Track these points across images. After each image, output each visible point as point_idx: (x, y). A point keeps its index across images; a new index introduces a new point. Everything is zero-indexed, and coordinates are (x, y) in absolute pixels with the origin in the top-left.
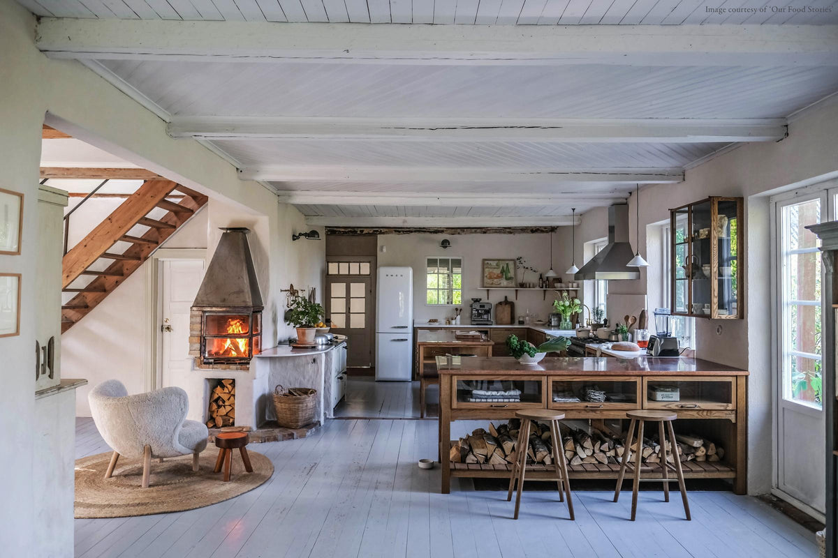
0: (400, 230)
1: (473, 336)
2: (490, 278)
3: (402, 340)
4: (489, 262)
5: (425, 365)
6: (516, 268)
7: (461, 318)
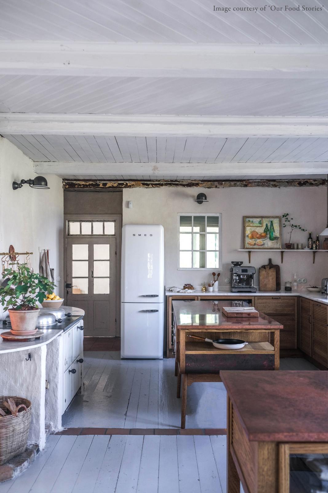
0: (149, 182)
1: (249, 314)
2: (252, 238)
3: (152, 311)
4: (251, 220)
5: (187, 356)
6: (282, 226)
7: (219, 285)
